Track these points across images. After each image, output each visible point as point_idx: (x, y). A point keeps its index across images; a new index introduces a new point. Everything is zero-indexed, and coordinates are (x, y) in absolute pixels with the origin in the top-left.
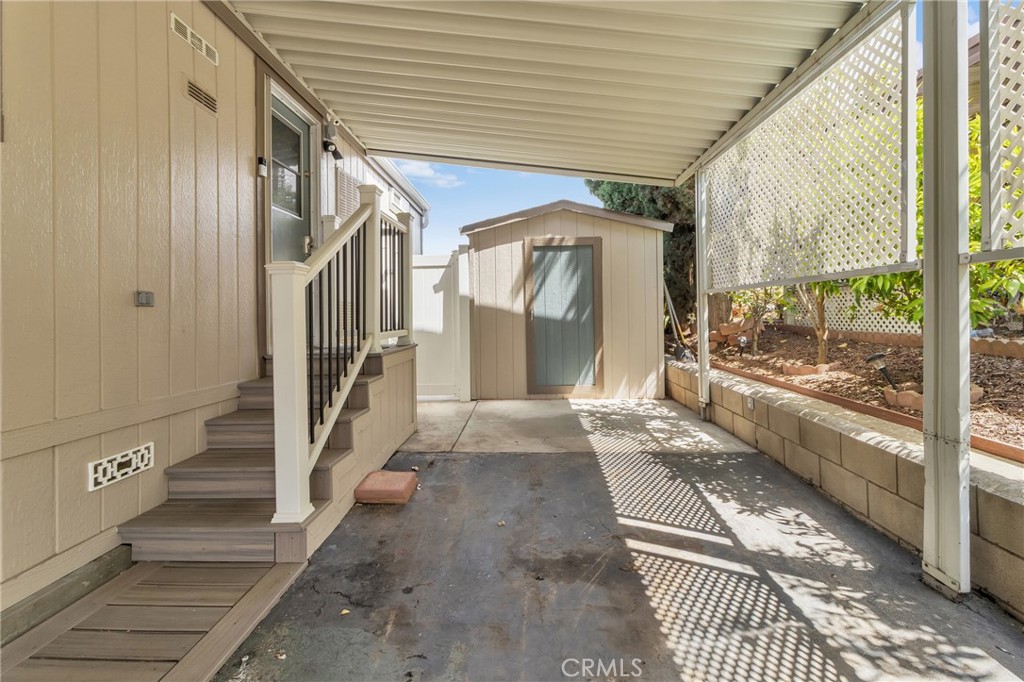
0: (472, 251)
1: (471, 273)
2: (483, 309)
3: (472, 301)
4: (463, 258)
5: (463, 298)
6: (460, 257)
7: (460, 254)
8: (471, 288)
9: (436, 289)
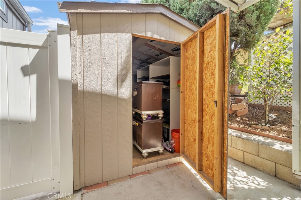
0: (74, 33)
1: (73, 58)
2: (88, 94)
3: (75, 86)
4: (63, 41)
5: (63, 83)
6: (59, 37)
7: (59, 34)
8: (74, 72)
9: (26, 71)
